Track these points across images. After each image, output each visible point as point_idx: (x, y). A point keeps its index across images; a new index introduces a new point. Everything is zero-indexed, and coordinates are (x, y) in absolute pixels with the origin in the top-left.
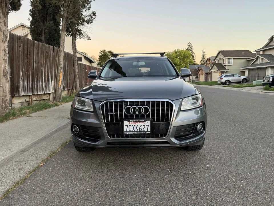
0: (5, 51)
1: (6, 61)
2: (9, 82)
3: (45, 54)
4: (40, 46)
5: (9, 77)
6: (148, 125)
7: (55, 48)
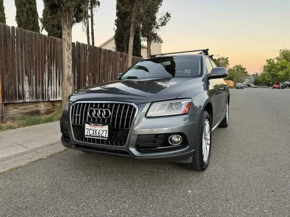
0: (68, 58)
1: (69, 67)
2: (72, 85)
3: (112, 60)
4: (107, 53)
5: (72, 80)
6: (106, 131)
7: (123, 53)
